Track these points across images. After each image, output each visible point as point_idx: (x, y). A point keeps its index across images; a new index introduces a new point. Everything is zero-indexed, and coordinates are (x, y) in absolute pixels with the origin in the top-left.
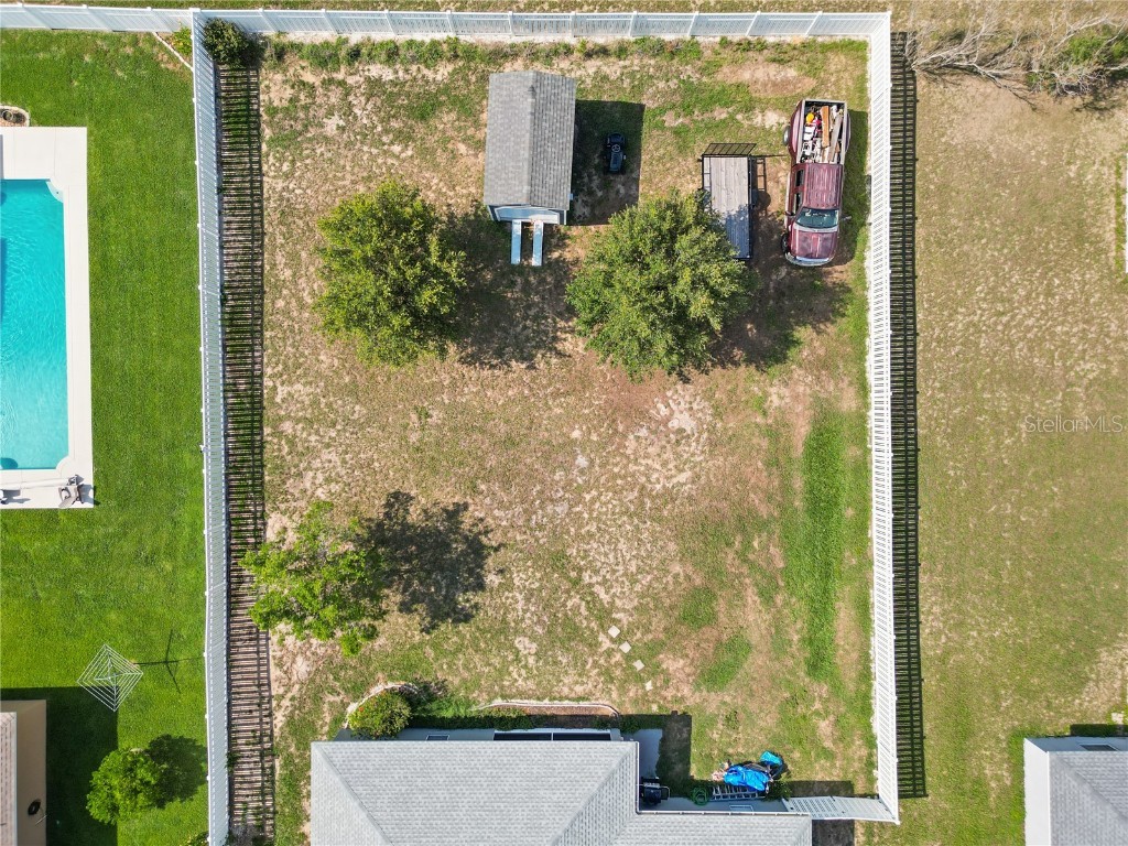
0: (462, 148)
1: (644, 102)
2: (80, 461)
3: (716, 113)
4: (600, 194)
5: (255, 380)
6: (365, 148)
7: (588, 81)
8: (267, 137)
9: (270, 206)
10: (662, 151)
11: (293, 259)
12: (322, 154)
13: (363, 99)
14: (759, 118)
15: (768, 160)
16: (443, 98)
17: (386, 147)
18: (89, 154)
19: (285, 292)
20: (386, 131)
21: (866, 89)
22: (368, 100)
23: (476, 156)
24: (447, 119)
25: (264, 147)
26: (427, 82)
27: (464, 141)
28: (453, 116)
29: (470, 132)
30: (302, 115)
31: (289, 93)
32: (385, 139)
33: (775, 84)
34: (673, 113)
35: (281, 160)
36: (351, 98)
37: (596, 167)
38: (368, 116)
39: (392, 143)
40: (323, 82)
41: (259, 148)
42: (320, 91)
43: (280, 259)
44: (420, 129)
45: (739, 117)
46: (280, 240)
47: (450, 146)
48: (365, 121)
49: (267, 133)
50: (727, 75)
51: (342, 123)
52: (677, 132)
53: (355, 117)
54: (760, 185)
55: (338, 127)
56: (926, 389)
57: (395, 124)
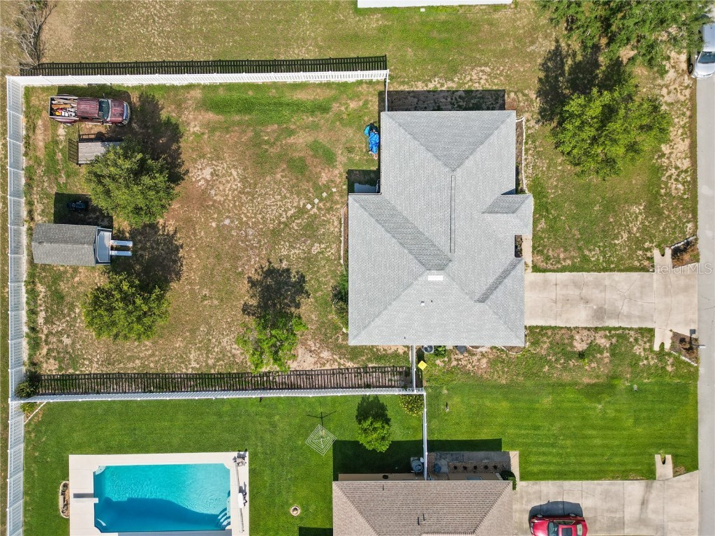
0: (77, 279)
1: (54, 193)
2: (226, 458)
3: (59, 158)
4: (98, 214)
5: (189, 377)
6: (77, 325)
7: (44, 219)
8: (73, 371)
9: (105, 370)
10: (77, 184)
11: (131, 359)
12: (80, 345)
13: (54, 326)
14: (61, 137)
15: (81, 133)
16: (53, 288)
17: (77, 315)
18: (81, 454)
19: (146, 363)
20: (69, 315)
21: (48, 87)
22: (55, 324)
23: (80, 273)
24: (63, 286)
25: (77, 373)
26: (46, 296)
27: (73, 278)
28: (61, 283)
29: (69, 276)
30: (62, 355)
31: (52, 361)
32: (73, 316)
33: (45, 130)
34: (59, 179)
35: (83, 365)
36: (54, 332)
37: (85, 215)
38: (62, 324)
39: (75, 312)
40: (46, 344)
41: (78, 375)
42: (51, 346)
43: (131, 365)
44: (68, 299)
45: (61, 147)
46: (122, 365)
47: (76, 285)
48: (64, 325)
49: (71, 371)
50: (41, 154)
51: (65, 336)
52: (68, 176)
53: (63, 330)
54: (93, 137)
55: (67, 338)
56: (190, 56)
57: (66, 311)
